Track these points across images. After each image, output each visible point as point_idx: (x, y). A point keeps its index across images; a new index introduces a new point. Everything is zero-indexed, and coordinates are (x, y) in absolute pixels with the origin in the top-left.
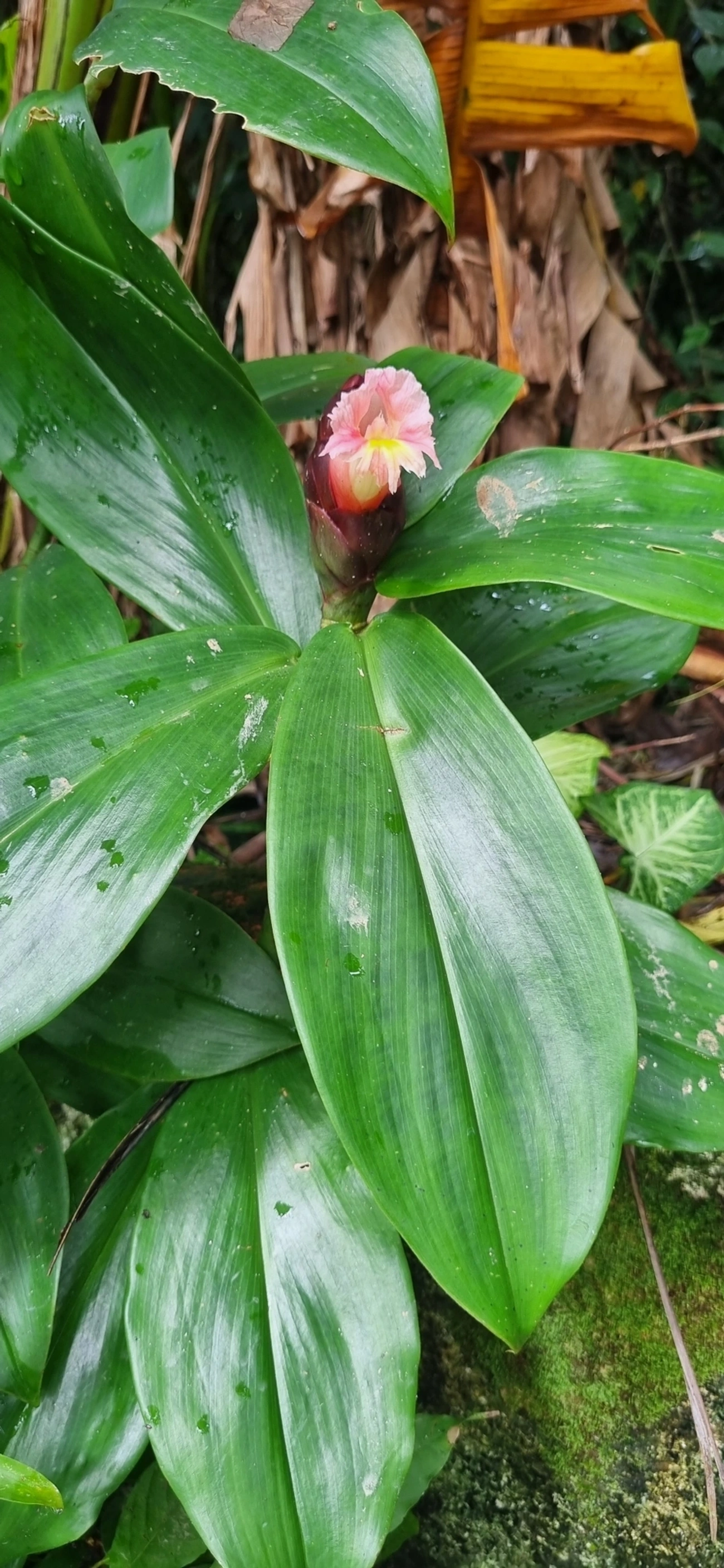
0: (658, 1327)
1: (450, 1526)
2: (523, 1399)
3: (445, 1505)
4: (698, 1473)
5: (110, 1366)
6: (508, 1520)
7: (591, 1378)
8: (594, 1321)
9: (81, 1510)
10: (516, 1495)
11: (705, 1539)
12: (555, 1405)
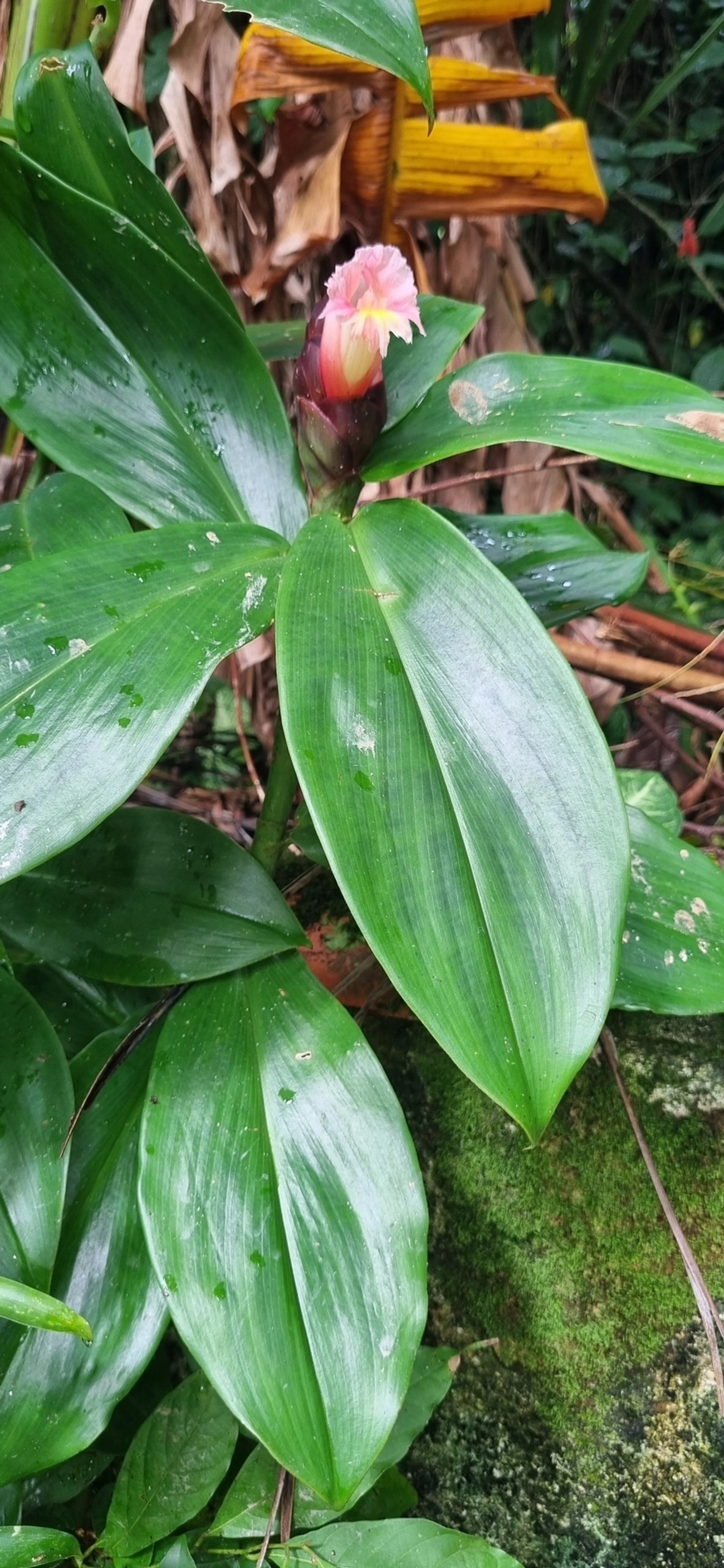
0: (648, 1255)
1: (447, 1505)
2: (516, 1353)
3: (441, 1483)
4: (697, 1410)
5: (116, 1272)
6: (506, 1490)
7: (584, 1319)
8: (584, 1257)
9: (91, 1416)
10: (514, 1461)
11: (707, 1482)
12: (549, 1352)
